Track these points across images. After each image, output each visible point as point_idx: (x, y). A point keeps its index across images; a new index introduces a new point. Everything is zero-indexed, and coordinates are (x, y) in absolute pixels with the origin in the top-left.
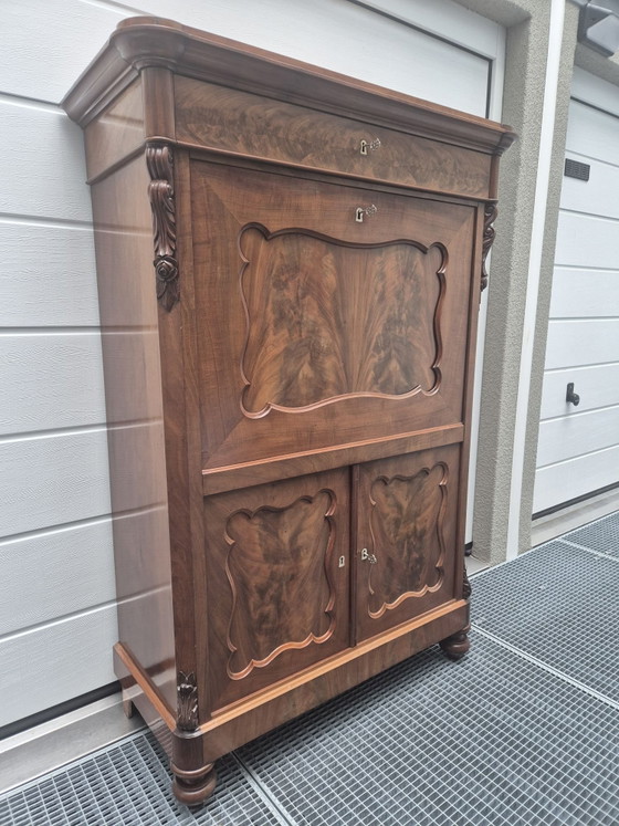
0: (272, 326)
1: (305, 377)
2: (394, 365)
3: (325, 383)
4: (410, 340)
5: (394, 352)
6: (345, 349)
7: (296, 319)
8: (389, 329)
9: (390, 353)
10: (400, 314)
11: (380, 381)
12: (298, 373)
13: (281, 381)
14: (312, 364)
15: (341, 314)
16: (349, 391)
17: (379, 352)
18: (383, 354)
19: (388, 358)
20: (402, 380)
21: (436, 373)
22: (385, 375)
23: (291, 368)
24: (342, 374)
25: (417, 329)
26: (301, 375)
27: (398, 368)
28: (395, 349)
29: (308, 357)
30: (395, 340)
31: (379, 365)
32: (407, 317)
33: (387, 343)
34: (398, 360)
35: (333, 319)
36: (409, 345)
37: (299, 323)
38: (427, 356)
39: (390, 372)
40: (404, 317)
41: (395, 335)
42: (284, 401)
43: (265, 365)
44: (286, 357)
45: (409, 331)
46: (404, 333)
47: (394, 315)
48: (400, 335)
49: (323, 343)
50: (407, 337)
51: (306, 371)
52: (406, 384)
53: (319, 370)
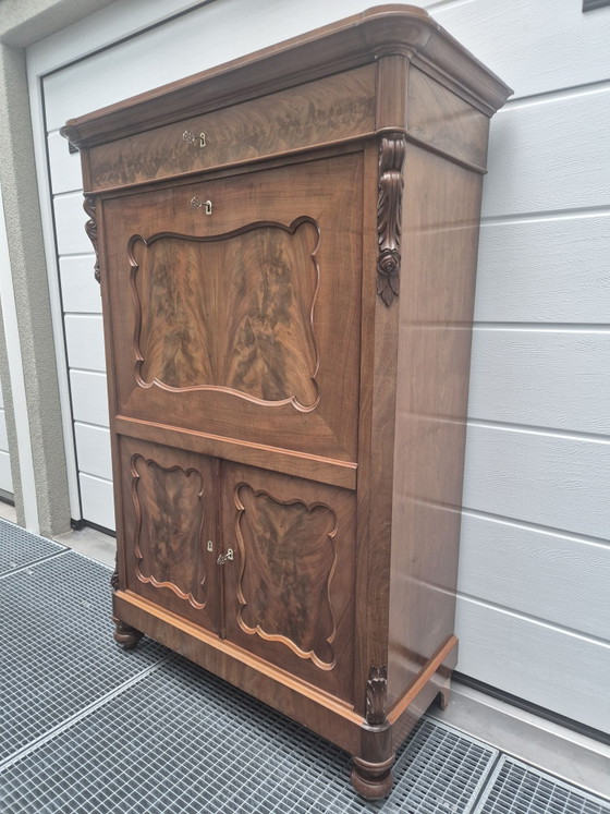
1: (179, 362)
2: (260, 365)
3: (196, 372)
4: (278, 339)
5: (259, 351)
6: (210, 341)
7: (170, 310)
8: (253, 325)
9: (255, 352)
10: (265, 308)
11: (246, 379)
12: (173, 360)
13: (163, 363)
14: (185, 351)
15: (204, 308)
16: (216, 384)
17: (242, 349)
18: (246, 352)
19: (252, 359)
20: (272, 384)
22: (251, 374)
23: (170, 353)
24: (208, 366)
25: (289, 327)
26: (176, 360)
27: (266, 370)
28: (260, 347)
29: (180, 345)
30: (260, 338)
31: (244, 363)
32: (274, 311)
33: (250, 340)
34: (265, 361)
35: (197, 311)
36: (277, 345)
37: (172, 314)
38: (303, 361)
39: (256, 373)
40: (270, 312)
41: (260, 333)
42: (165, 380)
43: (153, 347)
44: (165, 342)
45: (277, 328)
46: (270, 331)
47: (258, 308)
48: (266, 332)
49: (191, 333)
50: (275, 336)
51: (179, 357)
52: (277, 390)
53: (190, 359)
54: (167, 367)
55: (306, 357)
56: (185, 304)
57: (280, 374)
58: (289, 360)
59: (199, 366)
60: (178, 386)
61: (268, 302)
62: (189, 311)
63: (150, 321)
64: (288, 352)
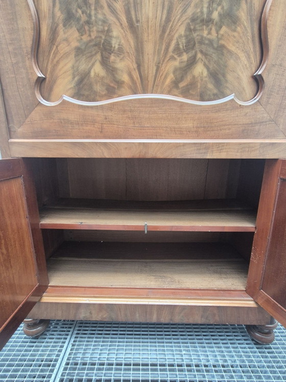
0: (61, 25)
1: (97, 75)
2: (200, 70)
3: (120, 83)
4: (222, 42)
5: (199, 56)
6: (139, 50)
7: (84, 18)
8: (195, 30)
9: (195, 57)
10: (210, 12)
11: (181, 85)
12: (89, 72)
13: (74, 78)
14: (105, 63)
15: (133, 13)
16: (145, 91)
17: (180, 55)
18: (185, 57)
19: (192, 62)
20: (210, 86)
21: (258, 81)
22: (188, 78)
23: (83, 66)
24: (136, 75)
25: (235, 31)
26: (92, 74)
27: (205, 73)
28: (201, 52)
29: (99, 57)
30: (201, 42)
31: (181, 69)
32: (220, 15)
33: (190, 45)
34: (205, 65)
35: (124, 19)
36: (221, 49)
37: (88, 23)
38: (246, 62)
39: (194, 77)
40: (215, 15)
41: (202, 37)
42: (78, 95)
43: (58, 62)
44: (76, 55)
45: (222, 32)
46: (214, 35)
47: (202, 12)
48: (209, 37)
49: (115, 44)
50: (219, 39)
51: (98, 69)
52: (215, 91)
53: (111, 70)
54: (81, 81)
55: (249, 57)
56: (106, 9)
57: (220, 76)
58: (231, 62)
59: (125, 78)
60: (94, 100)
61: (215, 6)
62: (111, 18)
63: (54, 32)
64: (229, 52)
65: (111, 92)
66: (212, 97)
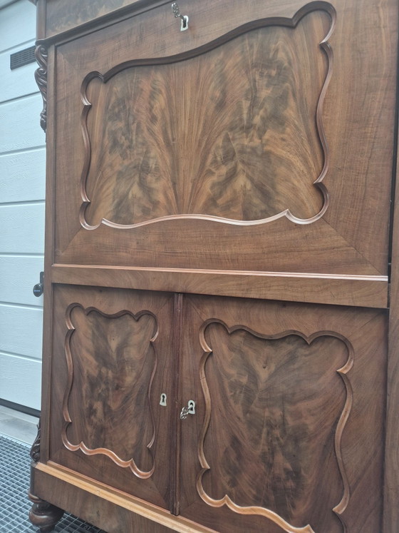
0: (108, 153)
1: (134, 197)
2: (241, 182)
3: (155, 204)
4: (267, 148)
5: (240, 166)
6: (175, 167)
7: (127, 143)
8: (234, 139)
9: (235, 169)
10: (251, 117)
11: (220, 202)
12: (128, 193)
13: (114, 201)
14: (142, 184)
16: (180, 212)
17: (217, 168)
18: (224, 170)
19: (232, 175)
20: (256, 201)
21: (320, 189)
22: (228, 194)
23: (122, 189)
24: (171, 194)
25: (283, 132)
26: (130, 196)
27: (249, 186)
28: (243, 162)
29: (137, 178)
30: (242, 152)
31: (219, 183)
32: (263, 118)
33: (229, 156)
34: (248, 176)
35: (161, 138)
36: (266, 156)
37: (129, 147)
38: (302, 168)
39: (235, 192)
40: (257, 120)
41: (243, 146)
42: (116, 219)
43: (102, 187)
44: (118, 179)
45: (266, 136)
46: (257, 142)
47: (241, 120)
48: (251, 144)
49: (152, 164)
50: (263, 145)
51: (136, 191)
52: (263, 207)
53: (147, 190)
54: (119, 204)
55: (305, 161)
56: (146, 133)
57: (268, 188)
58: (282, 170)
59: (160, 197)
60: (130, 223)
61: (256, 110)
62: (151, 140)
63: (101, 159)
64: (281, 160)
65: (146, 213)
66: (260, 214)
